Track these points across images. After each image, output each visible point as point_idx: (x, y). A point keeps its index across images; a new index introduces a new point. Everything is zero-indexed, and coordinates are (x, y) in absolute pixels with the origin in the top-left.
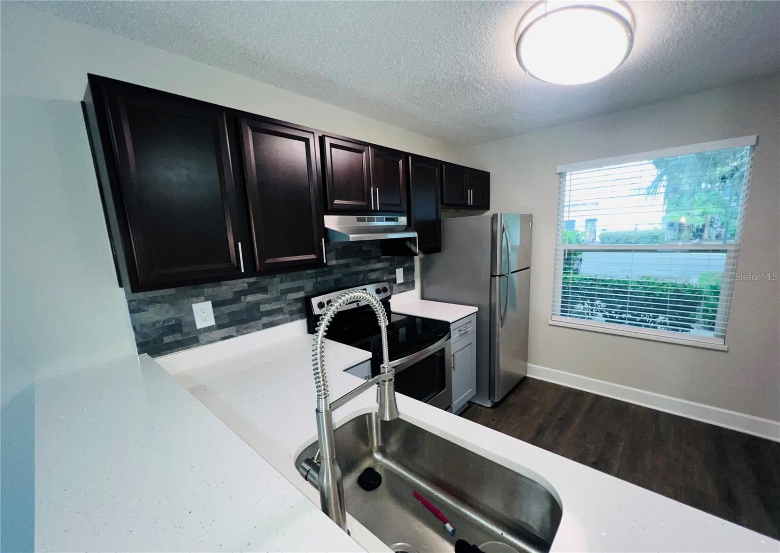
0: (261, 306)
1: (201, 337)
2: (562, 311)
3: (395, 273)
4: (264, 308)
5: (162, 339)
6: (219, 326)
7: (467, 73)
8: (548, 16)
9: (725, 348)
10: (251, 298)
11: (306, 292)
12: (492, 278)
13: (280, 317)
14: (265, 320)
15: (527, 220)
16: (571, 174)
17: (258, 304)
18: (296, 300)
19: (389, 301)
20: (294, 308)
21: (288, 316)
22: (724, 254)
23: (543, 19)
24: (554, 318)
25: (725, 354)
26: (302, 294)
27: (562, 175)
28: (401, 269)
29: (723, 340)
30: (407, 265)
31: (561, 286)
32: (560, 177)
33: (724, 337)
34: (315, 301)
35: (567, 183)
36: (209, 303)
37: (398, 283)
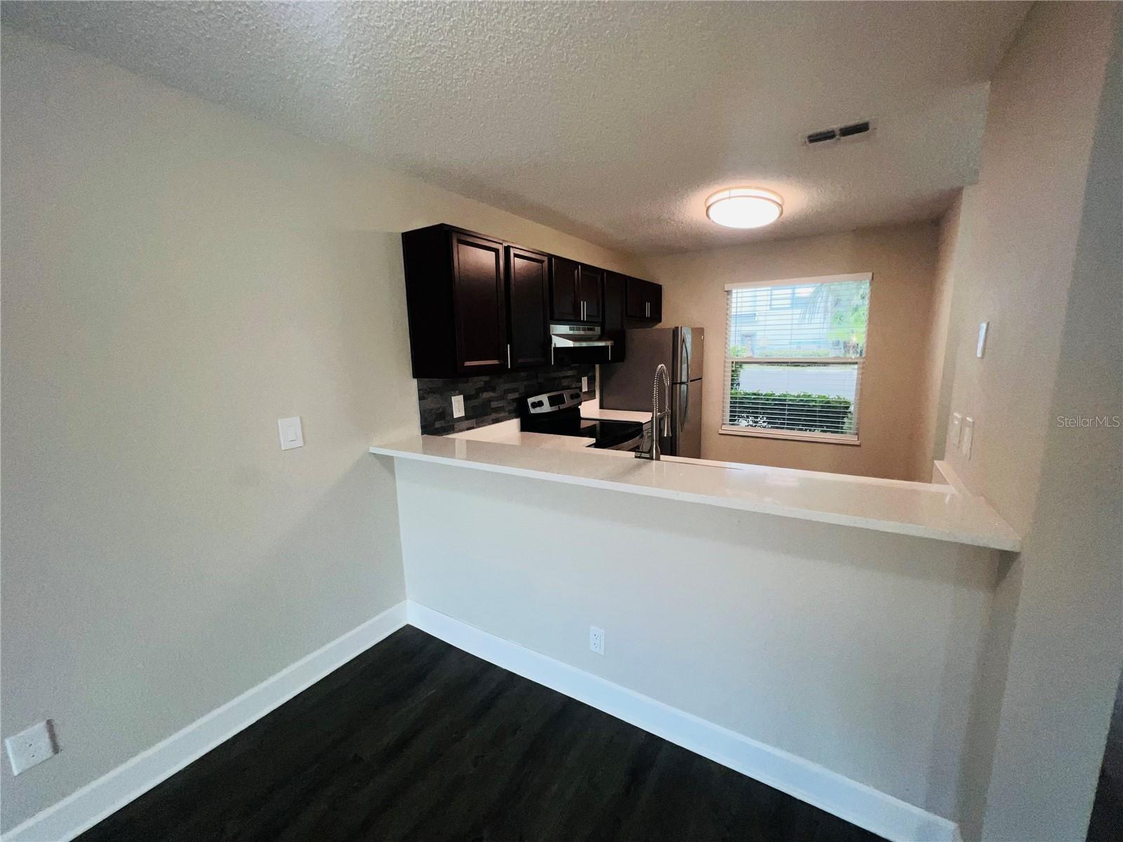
0: (492, 403)
1: (457, 426)
2: (731, 420)
3: (581, 382)
4: (494, 404)
5: (434, 424)
6: (466, 418)
7: (665, 215)
8: (732, 199)
9: (857, 443)
10: (486, 395)
11: (520, 394)
12: (674, 385)
13: (502, 415)
14: (494, 416)
15: (699, 332)
16: (737, 293)
17: (489, 400)
18: (513, 400)
19: (579, 407)
20: (512, 408)
21: (507, 414)
22: (856, 366)
23: (727, 200)
24: (724, 427)
25: (858, 448)
26: (516, 395)
27: (729, 292)
28: (586, 378)
29: (857, 436)
30: (590, 374)
31: (729, 400)
32: (728, 295)
33: (857, 434)
34: (530, 400)
35: (734, 300)
36: (462, 396)
37: (583, 391)
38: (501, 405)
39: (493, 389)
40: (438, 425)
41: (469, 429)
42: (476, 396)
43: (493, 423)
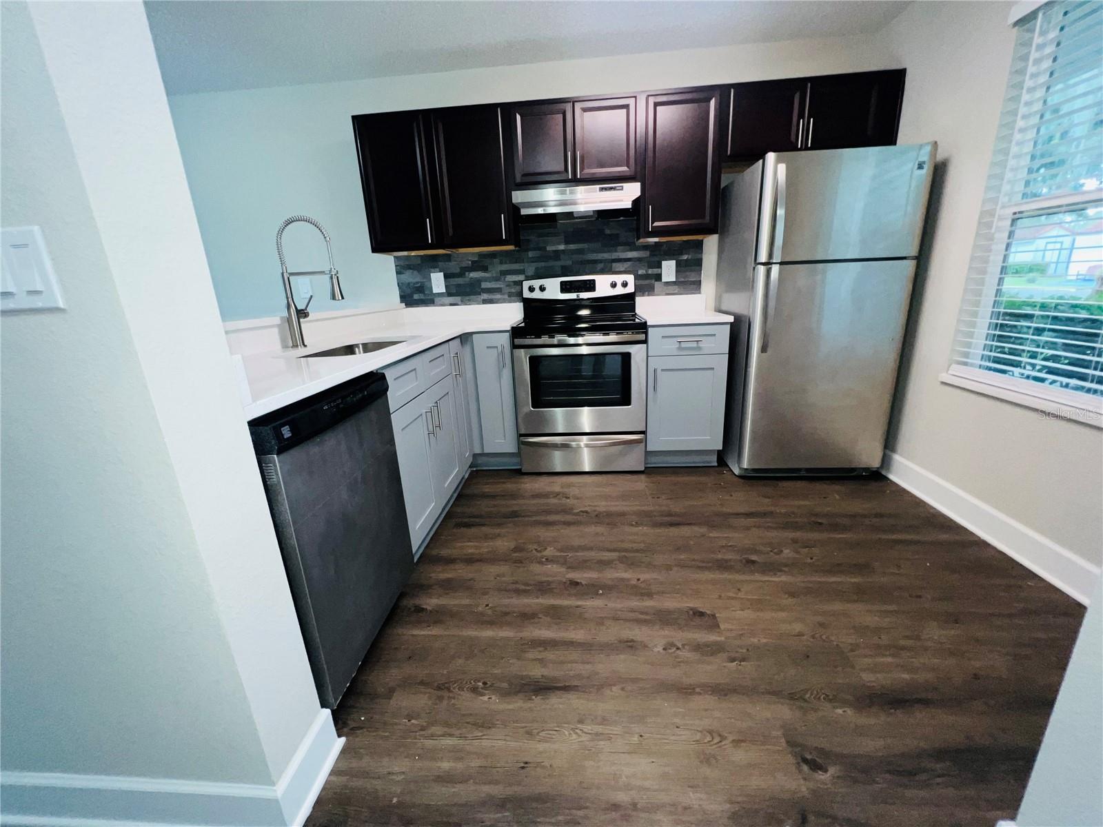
0: (482, 283)
1: (437, 300)
3: (660, 267)
4: (484, 285)
5: (413, 296)
6: (449, 294)
10: (474, 275)
11: (520, 277)
12: (756, 268)
13: (498, 296)
14: (485, 296)
17: (479, 281)
18: (515, 283)
20: (511, 291)
21: (506, 297)
24: (954, 369)
28: (673, 263)
30: (686, 257)
34: (526, 284)
36: (442, 274)
37: (664, 279)
38: (498, 286)
39: (485, 269)
40: (416, 297)
41: (451, 305)
42: (461, 274)
43: (483, 303)
